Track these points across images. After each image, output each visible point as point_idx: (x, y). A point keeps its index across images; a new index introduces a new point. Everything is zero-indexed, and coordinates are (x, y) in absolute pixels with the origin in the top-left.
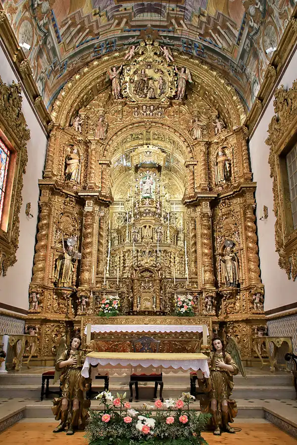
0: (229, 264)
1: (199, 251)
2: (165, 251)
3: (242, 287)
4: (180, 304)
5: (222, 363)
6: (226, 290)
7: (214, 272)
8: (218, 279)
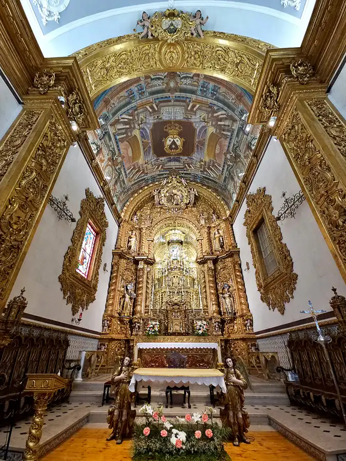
0: (228, 300)
1: (208, 292)
2: (187, 292)
4: (198, 327)
5: (234, 379)
6: (227, 317)
8: (222, 309)
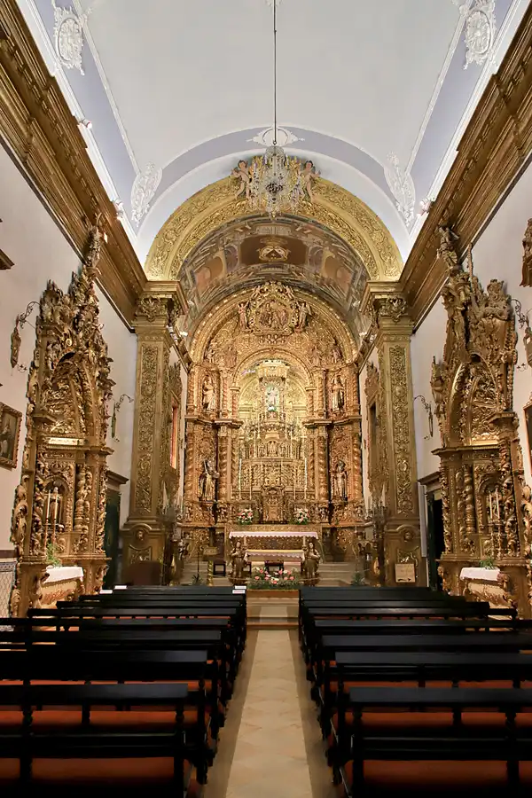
0: (340, 481)
1: (316, 469)
2: (288, 465)
3: (349, 500)
4: (298, 515)
5: (312, 554)
6: (336, 503)
7: (328, 487)
8: (332, 492)
